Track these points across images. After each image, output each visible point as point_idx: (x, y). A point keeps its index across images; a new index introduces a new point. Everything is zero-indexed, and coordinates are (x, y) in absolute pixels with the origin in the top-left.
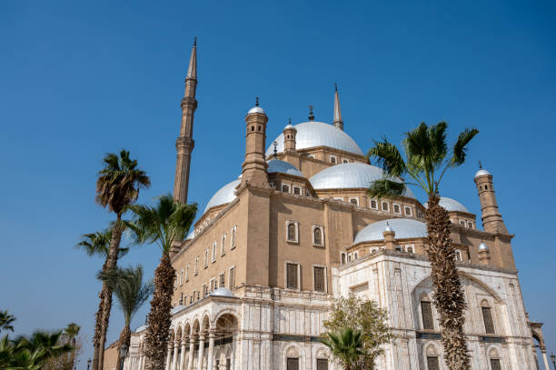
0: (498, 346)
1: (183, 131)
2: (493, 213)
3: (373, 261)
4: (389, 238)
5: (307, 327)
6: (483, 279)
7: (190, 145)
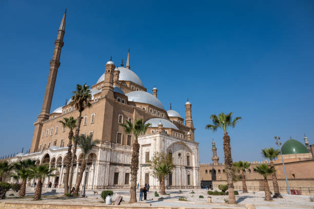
0: (190, 170)
1: (55, 56)
2: (190, 119)
3: (155, 136)
4: (160, 127)
5: (123, 160)
6: (189, 145)
7: (58, 64)
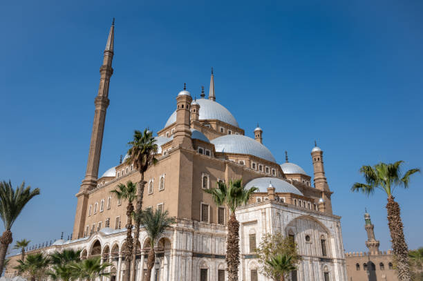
0: (328, 264)
1: (101, 91)
2: (322, 177)
4: (271, 192)
5: (213, 248)
6: (323, 221)
7: (106, 103)
